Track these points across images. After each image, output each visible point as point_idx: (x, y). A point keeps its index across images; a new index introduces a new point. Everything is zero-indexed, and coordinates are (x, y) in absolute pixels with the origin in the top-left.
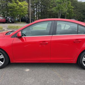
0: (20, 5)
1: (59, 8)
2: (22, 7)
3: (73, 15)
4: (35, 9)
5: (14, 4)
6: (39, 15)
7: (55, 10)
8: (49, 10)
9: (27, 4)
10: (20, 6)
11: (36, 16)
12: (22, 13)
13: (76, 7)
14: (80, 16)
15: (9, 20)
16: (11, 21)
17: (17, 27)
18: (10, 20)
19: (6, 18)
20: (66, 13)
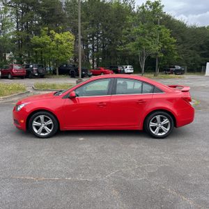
0: (58, 39)
1: (140, 45)
2: (62, 43)
3: (176, 57)
4: (90, 46)
5: (46, 38)
6: (98, 59)
7: (133, 49)
8: (120, 48)
9: (72, 37)
10: (57, 41)
11: (91, 61)
12: (62, 57)
13: (183, 38)
14: (194, 59)
15: (33, 70)
16: (38, 72)
17: (54, 85)
18: (35, 72)
19: (28, 66)
20: (156, 54)
